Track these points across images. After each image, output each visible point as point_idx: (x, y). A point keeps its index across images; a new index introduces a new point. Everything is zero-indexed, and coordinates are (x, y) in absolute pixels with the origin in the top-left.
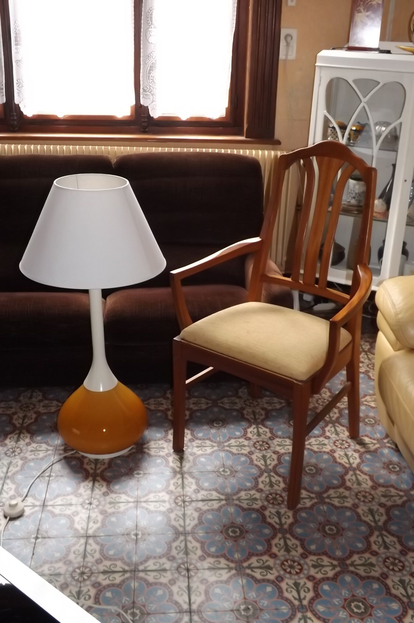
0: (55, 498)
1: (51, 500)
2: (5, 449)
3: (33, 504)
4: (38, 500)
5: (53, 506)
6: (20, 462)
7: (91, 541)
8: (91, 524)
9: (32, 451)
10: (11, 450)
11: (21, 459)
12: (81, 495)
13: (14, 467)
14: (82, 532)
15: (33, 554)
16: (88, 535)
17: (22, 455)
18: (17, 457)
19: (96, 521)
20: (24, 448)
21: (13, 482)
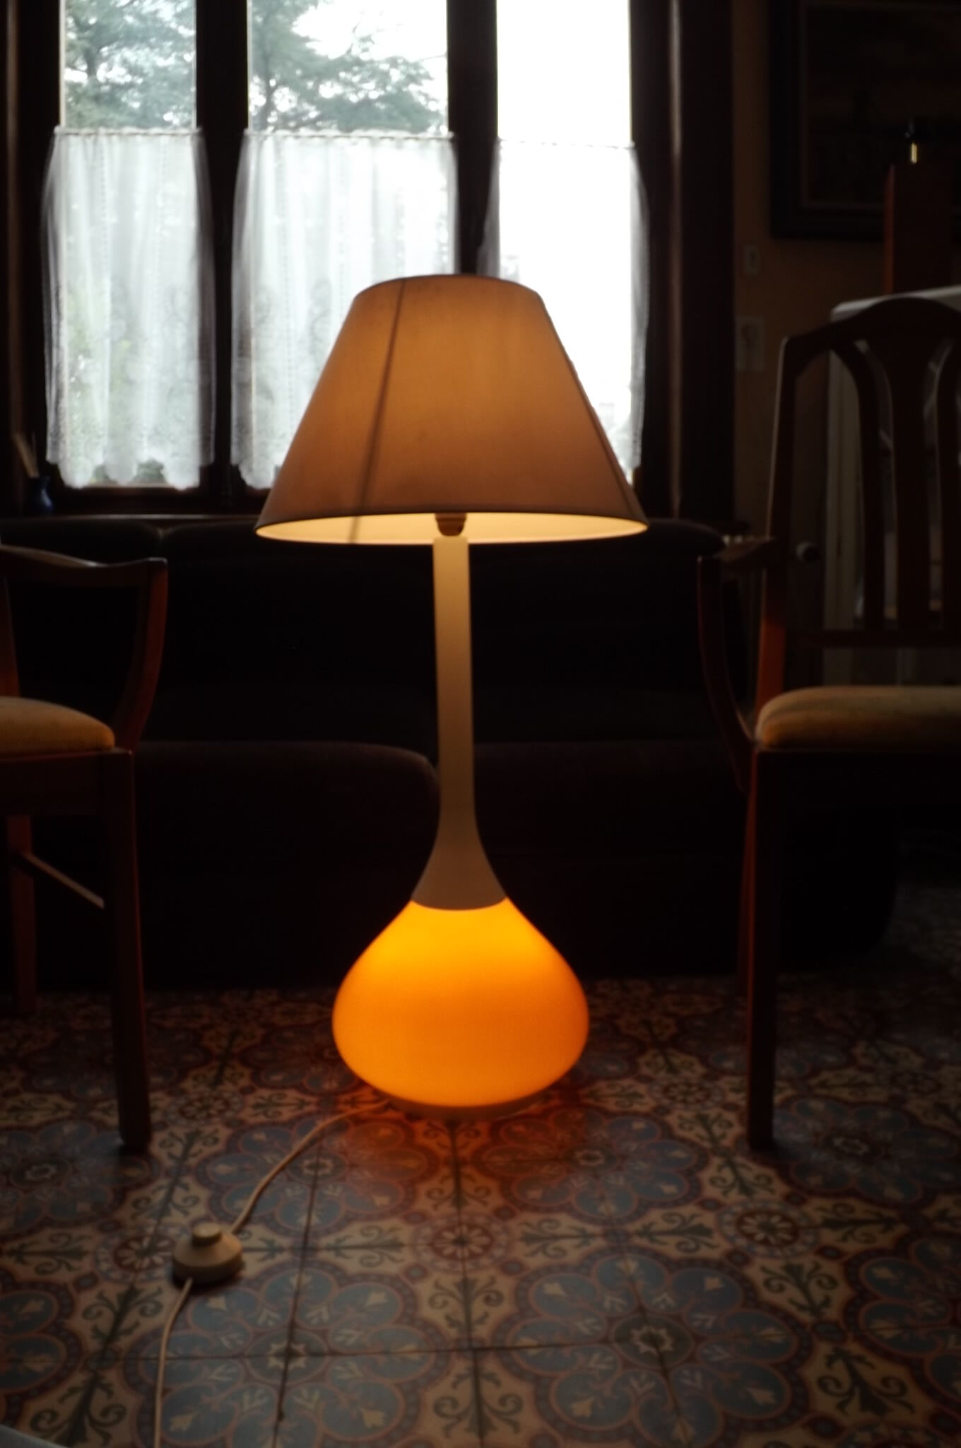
0: (339, 1227)
1: (328, 1232)
2: (182, 1101)
3: (271, 1243)
4: (286, 1233)
5: (337, 1249)
6: (224, 1133)
7: (491, 1365)
8: (478, 1308)
9: (257, 1106)
10: (198, 1104)
11: (228, 1124)
12: (423, 1217)
13: (205, 1144)
14: (453, 1333)
15: (281, 1416)
16: (476, 1345)
17: (229, 1114)
18: (216, 1120)
19: (493, 1296)
20: (236, 1099)
21: (203, 1180)
